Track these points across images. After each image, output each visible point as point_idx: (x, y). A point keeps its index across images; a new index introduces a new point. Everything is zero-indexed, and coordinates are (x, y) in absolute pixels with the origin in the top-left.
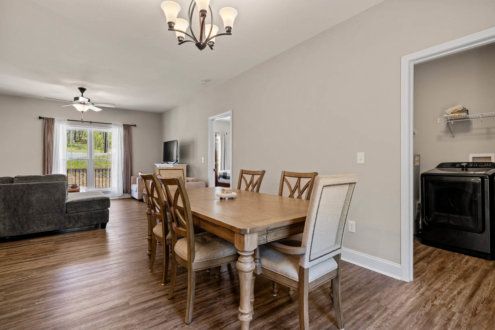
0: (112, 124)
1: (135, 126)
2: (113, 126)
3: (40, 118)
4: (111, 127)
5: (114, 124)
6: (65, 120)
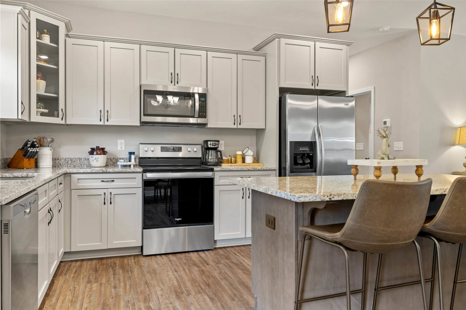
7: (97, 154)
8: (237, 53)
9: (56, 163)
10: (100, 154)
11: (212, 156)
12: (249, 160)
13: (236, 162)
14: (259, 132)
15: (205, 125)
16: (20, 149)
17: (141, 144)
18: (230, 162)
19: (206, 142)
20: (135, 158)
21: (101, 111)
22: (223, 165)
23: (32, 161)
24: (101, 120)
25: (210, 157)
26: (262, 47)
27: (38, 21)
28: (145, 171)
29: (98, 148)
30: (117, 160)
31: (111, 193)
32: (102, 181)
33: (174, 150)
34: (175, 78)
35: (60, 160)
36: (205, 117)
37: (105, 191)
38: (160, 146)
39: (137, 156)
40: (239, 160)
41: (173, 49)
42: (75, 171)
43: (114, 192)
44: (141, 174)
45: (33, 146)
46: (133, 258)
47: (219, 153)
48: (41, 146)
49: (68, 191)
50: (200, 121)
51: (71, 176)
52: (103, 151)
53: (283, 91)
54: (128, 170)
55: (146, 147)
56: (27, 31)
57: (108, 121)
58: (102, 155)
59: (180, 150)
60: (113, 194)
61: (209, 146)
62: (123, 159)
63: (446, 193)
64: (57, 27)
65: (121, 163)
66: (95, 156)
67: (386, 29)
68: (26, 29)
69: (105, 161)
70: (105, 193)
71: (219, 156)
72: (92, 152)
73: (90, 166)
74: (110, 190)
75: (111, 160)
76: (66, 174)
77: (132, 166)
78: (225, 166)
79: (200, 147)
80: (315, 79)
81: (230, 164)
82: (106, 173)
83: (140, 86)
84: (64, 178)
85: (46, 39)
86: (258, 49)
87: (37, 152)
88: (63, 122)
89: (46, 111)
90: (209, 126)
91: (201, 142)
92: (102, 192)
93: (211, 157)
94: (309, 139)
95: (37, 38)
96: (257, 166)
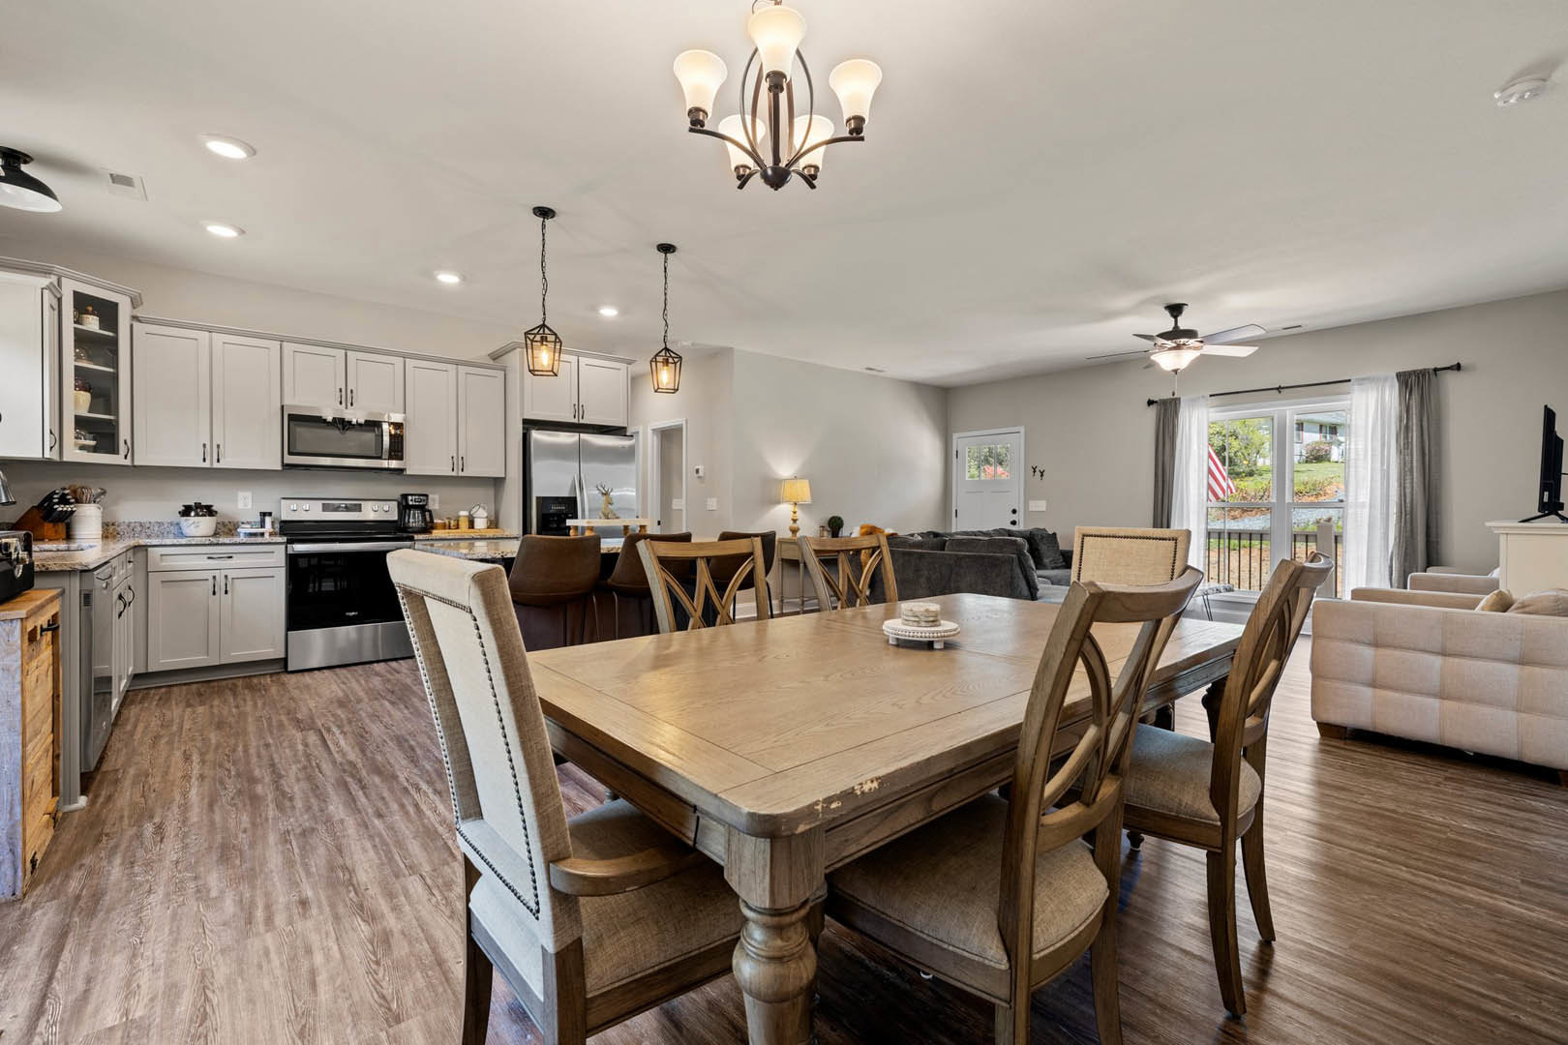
0: (1349, 381)
1: (1458, 367)
2: (1356, 387)
3: (1150, 403)
4: (1349, 393)
5: (1362, 381)
6: (1203, 397)
7: (197, 515)
8: (457, 363)
9: (109, 531)
10: (203, 515)
11: (414, 518)
12: (480, 524)
13: (457, 527)
14: (497, 483)
15: (400, 471)
16: (33, 507)
17: (284, 498)
18: (444, 527)
19: (405, 496)
20: (273, 522)
21: (204, 445)
22: (434, 531)
23: (61, 527)
24: (204, 460)
25: (411, 520)
26: (507, 352)
27: (76, 294)
28: (290, 542)
29: (198, 506)
30: (236, 526)
31: (226, 577)
32: (209, 558)
33: (347, 509)
34: (347, 397)
35: (118, 526)
36: (401, 458)
37: (216, 573)
38: (320, 503)
39: (277, 519)
40: (464, 524)
41: (344, 351)
42: (155, 542)
43: (231, 574)
44: (284, 546)
45: (64, 500)
46: (268, 676)
47: (427, 513)
48: (78, 501)
49: (141, 575)
50: (394, 464)
51: (147, 550)
52: (209, 511)
53: (530, 424)
54: (259, 539)
55: (294, 505)
56: (56, 312)
57: (218, 461)
58: (208, 517)
59: (358, 508)
60: (229, 578)
61: (411, 503)
62: (248, 523)
63: (620, 551)
64: (115, 305)
65: (243, 530)
66: (193, 519)
67: (685, 343)
68: (53, 309)
69: (214, 526)
70: (214, 577)
71: (428, 519)
72: (186, 511)
73: (182, 535)
74: (224, 573)
75: (224, 524)
76: (137, 548)
77: (267, 535)
78: (437, 533)
79: (395, 503)
80: (578, 409)
81: (447, 531)
82: (217, 544)
83: (282, 407)
84: (134, 554)
85: (92, 324)
86: (496, 356)
87: (72, 512)
88: (128, 462)
89: (93, 443)
90: (408, 472)
91: (397, 496)
92: (209, 575)
93: (414, 520)
94: (565, 494)
95: (75, 322)
96: (491, 533)
